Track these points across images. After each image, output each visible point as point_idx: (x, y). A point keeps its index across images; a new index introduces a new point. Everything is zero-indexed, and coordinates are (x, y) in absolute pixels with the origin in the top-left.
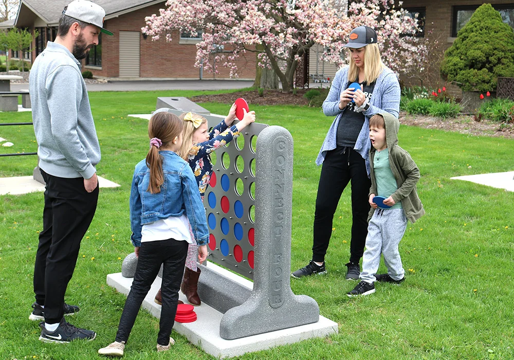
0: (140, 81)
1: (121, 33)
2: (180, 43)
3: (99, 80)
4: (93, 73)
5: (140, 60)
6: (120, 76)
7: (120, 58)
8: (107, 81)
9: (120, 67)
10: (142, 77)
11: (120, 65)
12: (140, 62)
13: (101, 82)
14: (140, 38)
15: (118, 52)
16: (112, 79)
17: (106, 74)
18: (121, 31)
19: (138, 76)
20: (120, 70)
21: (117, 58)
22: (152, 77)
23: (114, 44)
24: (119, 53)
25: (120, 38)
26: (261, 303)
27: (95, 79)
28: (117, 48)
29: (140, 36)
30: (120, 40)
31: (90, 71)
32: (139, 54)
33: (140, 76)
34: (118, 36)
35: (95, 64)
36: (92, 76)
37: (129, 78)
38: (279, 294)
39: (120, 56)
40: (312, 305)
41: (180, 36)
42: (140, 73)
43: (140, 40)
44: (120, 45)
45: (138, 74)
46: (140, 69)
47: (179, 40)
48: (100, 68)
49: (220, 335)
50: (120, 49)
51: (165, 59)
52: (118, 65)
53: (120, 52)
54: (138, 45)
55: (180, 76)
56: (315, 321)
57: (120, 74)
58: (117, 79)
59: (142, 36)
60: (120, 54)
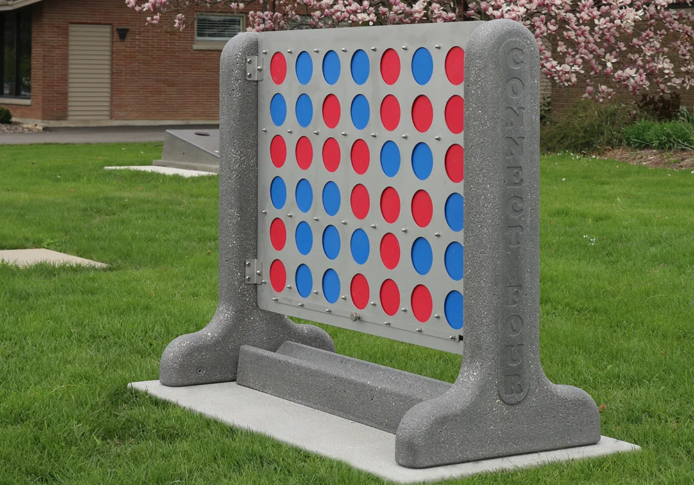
0: (112, 127)
1: (72, 28)
2: (195, 47)
3: (25, 126)
4: (12, 112)
5: (112, 83)
6: (69, 118)
7: (70, 80)
8: (41, 128)
9: (70, 99)
10: (116, 119)
11: (70, 94)
12: (112, 88)
13: (29, 129)
14: (112, 37)
15: (65, 67)
16: (53, 124)
17: (40, 113)
18: (71, 23)
19: (108, 118)
20: (69, 104)
21: (64, 79)
22: (136, 118)
23: (57, 51)
24: (67, 69)
25: (70, 38)
26: (483, 391)
27: (16, 123)
28: (65, 58)
29: (112, 32)
30: (70, 43)
31: (6, 108)
32: (108, 72)
33: (112, 118)
34: (66, 34)
35: (17, 94)
36: (10, 117)
37: (88, 120)
38: (518, 373)
39: (70, 76)
40: (583, 404)
41: (196, 34)
42: (111, 111)
43: (112, 42)
44: (70, 52)
45: (108, 113)
46: (112, 102)
47: (193, 41)
48: (28, 102)
49: (397, 460)
50: (70, 62)
51: (165, 82)
52: (65, 94)
53: (70, 66)
54: (108, 53)
55: (195, 116)
56: (593, 440)
57: (70, 113)
58: (63, 124)
59: (116, 34)
60: (70, 71)
